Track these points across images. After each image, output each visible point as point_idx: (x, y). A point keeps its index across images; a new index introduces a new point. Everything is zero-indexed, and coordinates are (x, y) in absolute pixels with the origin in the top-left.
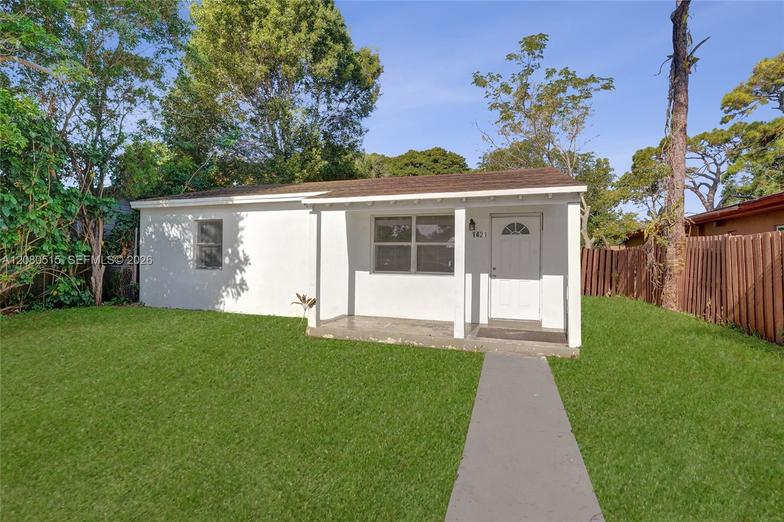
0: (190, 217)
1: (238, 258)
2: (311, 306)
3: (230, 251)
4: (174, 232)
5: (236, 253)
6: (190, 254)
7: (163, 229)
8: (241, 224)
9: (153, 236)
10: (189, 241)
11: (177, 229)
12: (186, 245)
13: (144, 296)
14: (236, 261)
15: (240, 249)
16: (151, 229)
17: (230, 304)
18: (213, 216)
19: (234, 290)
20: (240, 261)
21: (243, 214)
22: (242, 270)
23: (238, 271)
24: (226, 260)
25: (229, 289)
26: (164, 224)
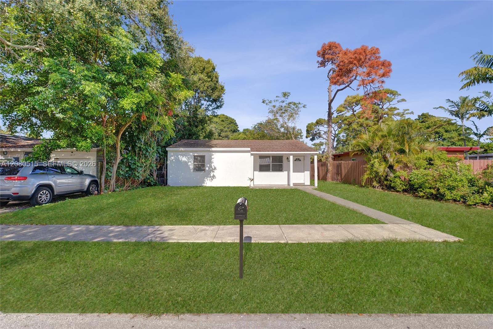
0: (191, 154)
1: (212, 168)
2: (252, 180)
3: (208, 165)
4: (184, 159)
5: (211, 166)
6: (192, 167)
7: (179, 158)
8: (213, 157)
9: (174, 160)
10: (191, 162)
11: (186, 158)
12: (190, 163)
13: (169, 182)
14: (211, 169)
15: (212, 165)
16: (173, 158)
17: (208, 183)
18: (201, 154)
19: (210, 179)
20: (213, 169)
21: (213, 154)
22: (213, 172)
23: (212, 172)
24: (207, 169)
25: (208, 178)
26: (179, 156)
